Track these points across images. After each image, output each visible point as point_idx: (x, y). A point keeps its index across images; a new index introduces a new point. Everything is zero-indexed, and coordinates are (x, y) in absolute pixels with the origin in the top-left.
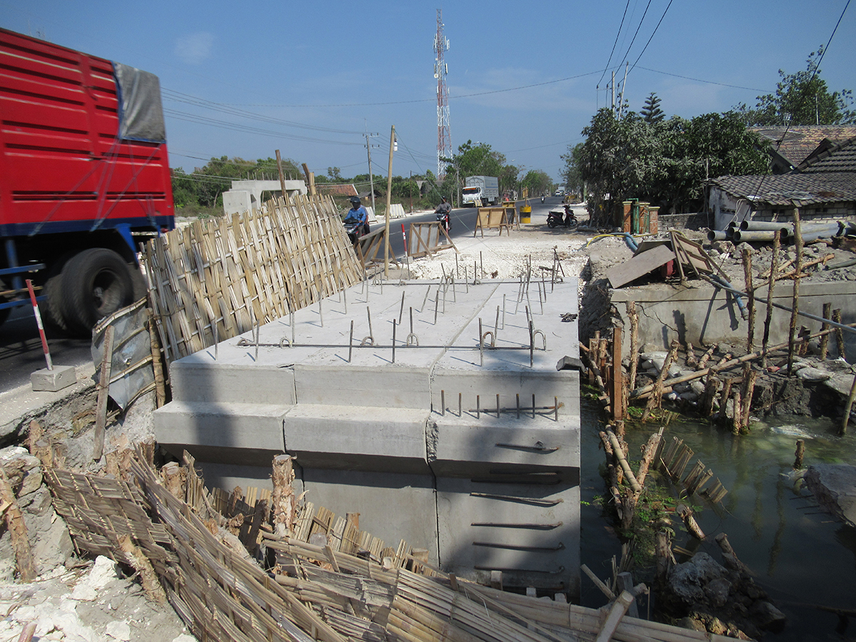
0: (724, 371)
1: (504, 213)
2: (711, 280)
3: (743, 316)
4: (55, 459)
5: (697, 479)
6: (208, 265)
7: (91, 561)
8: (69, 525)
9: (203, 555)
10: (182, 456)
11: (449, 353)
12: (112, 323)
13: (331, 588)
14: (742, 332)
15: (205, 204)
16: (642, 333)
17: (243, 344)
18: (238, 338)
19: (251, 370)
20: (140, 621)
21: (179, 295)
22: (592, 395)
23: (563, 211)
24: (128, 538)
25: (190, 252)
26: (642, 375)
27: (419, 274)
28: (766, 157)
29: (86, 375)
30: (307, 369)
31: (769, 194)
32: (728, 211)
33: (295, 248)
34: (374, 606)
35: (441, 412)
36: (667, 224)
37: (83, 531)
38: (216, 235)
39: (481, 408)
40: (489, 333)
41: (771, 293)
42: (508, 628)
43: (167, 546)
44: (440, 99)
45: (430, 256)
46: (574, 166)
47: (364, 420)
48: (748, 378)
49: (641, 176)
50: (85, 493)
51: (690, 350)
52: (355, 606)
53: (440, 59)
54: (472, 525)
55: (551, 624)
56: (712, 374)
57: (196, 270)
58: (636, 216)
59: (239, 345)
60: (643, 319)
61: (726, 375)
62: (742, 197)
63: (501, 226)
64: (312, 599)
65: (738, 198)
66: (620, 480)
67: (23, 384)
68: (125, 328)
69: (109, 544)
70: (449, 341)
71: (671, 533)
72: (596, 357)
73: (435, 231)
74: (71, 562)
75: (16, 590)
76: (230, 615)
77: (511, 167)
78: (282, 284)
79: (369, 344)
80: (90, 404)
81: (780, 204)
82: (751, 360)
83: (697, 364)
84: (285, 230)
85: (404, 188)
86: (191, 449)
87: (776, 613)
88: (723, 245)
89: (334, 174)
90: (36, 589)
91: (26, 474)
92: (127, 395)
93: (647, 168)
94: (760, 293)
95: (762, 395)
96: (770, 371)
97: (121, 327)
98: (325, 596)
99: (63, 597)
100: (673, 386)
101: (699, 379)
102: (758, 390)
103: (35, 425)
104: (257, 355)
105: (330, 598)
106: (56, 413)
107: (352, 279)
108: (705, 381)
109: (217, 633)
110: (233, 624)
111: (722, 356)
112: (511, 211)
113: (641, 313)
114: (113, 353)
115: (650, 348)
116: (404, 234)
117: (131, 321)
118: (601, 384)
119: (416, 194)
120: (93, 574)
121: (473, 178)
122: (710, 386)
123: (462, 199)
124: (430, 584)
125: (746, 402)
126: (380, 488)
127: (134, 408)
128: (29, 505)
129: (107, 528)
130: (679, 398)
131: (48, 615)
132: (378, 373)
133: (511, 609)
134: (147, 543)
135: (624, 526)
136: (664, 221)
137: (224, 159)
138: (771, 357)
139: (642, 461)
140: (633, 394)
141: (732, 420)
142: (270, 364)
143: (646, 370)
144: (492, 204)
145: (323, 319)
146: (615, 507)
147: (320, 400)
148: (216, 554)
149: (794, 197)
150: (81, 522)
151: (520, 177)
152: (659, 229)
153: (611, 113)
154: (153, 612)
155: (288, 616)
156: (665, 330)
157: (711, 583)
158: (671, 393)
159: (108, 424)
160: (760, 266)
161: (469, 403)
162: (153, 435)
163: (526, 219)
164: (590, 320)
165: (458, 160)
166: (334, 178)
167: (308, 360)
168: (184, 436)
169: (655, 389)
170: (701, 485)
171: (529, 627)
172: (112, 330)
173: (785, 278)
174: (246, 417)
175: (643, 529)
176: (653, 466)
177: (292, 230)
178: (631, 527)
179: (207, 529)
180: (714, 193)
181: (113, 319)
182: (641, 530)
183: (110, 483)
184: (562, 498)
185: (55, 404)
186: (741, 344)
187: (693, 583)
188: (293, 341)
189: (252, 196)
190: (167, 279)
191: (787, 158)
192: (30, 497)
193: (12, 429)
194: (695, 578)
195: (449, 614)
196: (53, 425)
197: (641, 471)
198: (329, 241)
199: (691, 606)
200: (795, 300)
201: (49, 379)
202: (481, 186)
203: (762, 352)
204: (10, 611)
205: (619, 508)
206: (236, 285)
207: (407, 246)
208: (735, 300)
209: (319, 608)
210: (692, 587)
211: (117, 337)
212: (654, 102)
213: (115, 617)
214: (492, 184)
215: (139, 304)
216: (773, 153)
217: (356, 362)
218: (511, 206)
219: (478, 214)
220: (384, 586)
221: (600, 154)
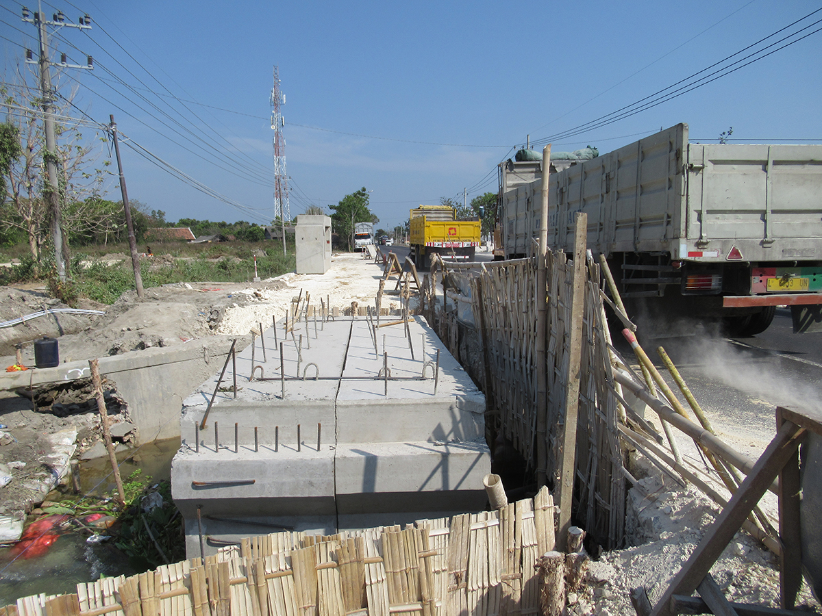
44: (277, 150)
53: (277, 112)
89: (157, 218)
121: (362, 225)
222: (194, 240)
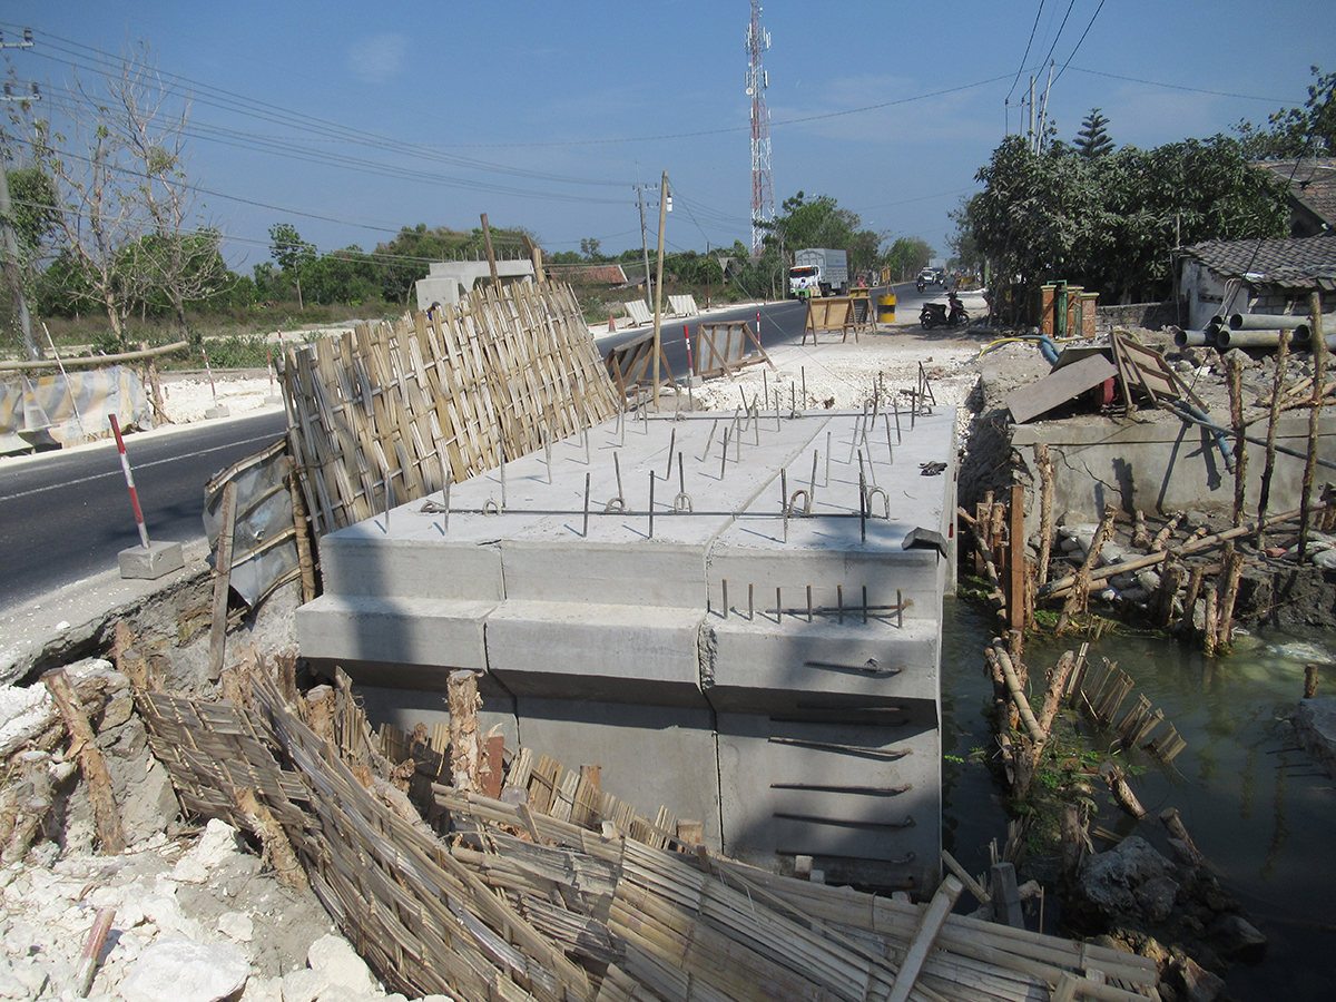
0: (1194, 555)
1: (850, 307)
2: (1176, 409)
3: (1228, 468)
4: (151, 677)
5: (1137, 725)
6: (379, 390)
7: (203, 828)
8: (172, 775)
9: (352, 818)
10: (334, 674)
11: (739, 522)
12: (235, 479)
13: (530, 867)
14: (1226, 494)
15: (393, 299)
16: (1062, 495)
17: (429, 510)
18: (422, 501)
19: (438, 549)
20: (268, 914)
21: (335, 436)
22: (979, 592)
23: (945, 301)
24: (250, 793)
25: (351, 370)
26: (1061, 560)
27: (710, 404)
28: (1279, 209)
29: (198, 555)
30: (520, 547)
31: (1281, 269)
32: (1212, 298)
33: (512, 364)
34: (592, 894)
35: (722, 614)
36: (1110, 320)
37: (191, 783)
38: (391, 346)
39: (783, 607)
40: (801, 492)
41: (1273, 431)
42: (782, 929)
43: (305, 806)
44: (756, 128)
45: (730, 375)
46: (970, 228)
47: (605, 624)
48: (1229, 566)
49: (1071, 243)
50: (192, 727)
51: (1140, 522)
52: (565, 894)
53: (755, 64)
54: (772, 786)
55: (846, 925)
56: (1172, 560)
57: (360, 399)
58: (1063, 309)
59: (422, 511)
60: (1063, 472)
61: (1196, 561)
62: (1234, 275)
63: (845, 327)
64: (505, 883)
65: (1228, 277)
66: (1015, 724)
67: (109, 569)
68: (255, 485)
69: (227, 802)
70: (740, 505)
71: (1091, 807)
72: (986, 532)
73: (737, 336)
74: (175, 829)
75: (95, 864)
76: (393, 907)
77: (869, 233)
78: (493, 420)
79: (616, 509)
80: (203, 598)
81: (1298, 285)
82: (1238, 539)
83: (1150, 544)
84: (498, 337)
85: (699, 268)
86: (348, 666)
87: (1251, 933)
88: (1200, 353)
89: (590, 250)
90: (121, 864)
91: (109, 698)
92: (257, 585)
93: (1079, 229)
94: (1256, 431)
95: (1255, 594)
96: (1270, 554)
97: (247, 485)
98: (522, 879)
99: (159, 877)
100: (1110, 579)
101: (1152, 567)
102: (1247, 585)
103: (123, 627)
104: (446, 527)
105: (530, 883)
106: (153, 611)
107: (603, 411)
108: (1161, 570)
109: (377, 934)
110: (397, 919)
111: (1192, 530)
112: (864, 303)
113: (1061, 463)
114: (236, 523)
115: (1075, 517)
116: (688, 341)
117: (262, 476)
118: (994, 574)
119: (717, 279)
120: (204, 845)
121: (807, 253)
122: (1168, 578)
123: (789, 285)
124: (669, 862)
125: (1226, 605)
126: (632, 729)
127: (270, 604)
128: (114, 744)
129: (222, 778)
130: (1119, 598)
131: (135, 901)
132: (625, 553)
133: (787, 900)
134: (277, 800)
135: (1016, 794)
136: (1105, 316)
137: (420, 229)
138: (1273, 533)
139: (1048, 694)
140: (1044, 591)
141: (1203, 633)
142: (465, 540)
143: (1067, 553)
144: (838, 292)
145: (552, 472)
146: (1003, 765)
147: (540, 594)
148: (369, 816)
149: (1323, 274)
150: (187, 770)
151: (883, 249)
152: (1097, 328)
153: (1022, 144)
154: (288, 902)
155: (471, 908)
156: (1099, 489)
157: (1147, 885)
158: (1105, 589)
159: (230, 628)
160: (1260, 386)
161: (765, 599)
162: (298, 646)
163: (888, 316)
164: (978, 474)
165: (783, 223)
166: (590, 256)
167: (523, 534)
168: (339, 646)
169: (1077, 583)
170: (1144, 733)
171: (813, 929)
172: (233, 489)
173: (1300, 406)
174: (429, 618)
175: (1048, 800)
176: (1068, 703)
177: (508, 336)
178: (1028, 797)
179: (356, 779)
180: (1189, 270)
181: (235, 471)
182: (1044, 801)
183: (224, 712)
184: (911, 746)
185: (152, 597)
186: (1225, 512)
187: (1117, 883)
188: (504, 505)
189: (460, 285)
190: (316, 412)
191: (1317, 211)
192: (116, 732)
193: (89, 633)
194: (1120, 875)
195: (697, 907)
196: (150, 628)
197: (1045, 709)
198: (566, 353)
199: (1112, 919)
200: (1311, 441)
201: (143, 561)
202: (819, 264)
203: (1256, 525)
204: (83, 893)
205: (1009, 767)
206: (422, 421)
207: (693, 360)
208: (1216, 442)
209: (516, 898)
210: (1116, 889)
211: (241, 498)
212: (1097, 124)
213: (231, 908)
214: (837, 261)
215: (275, 450)
216: (1293, 202)
217: (594, 536)
218: (863, 296)
219: (809, 308)
220: (604, 865)
221: (1005, 211)
222: (624, 283)
